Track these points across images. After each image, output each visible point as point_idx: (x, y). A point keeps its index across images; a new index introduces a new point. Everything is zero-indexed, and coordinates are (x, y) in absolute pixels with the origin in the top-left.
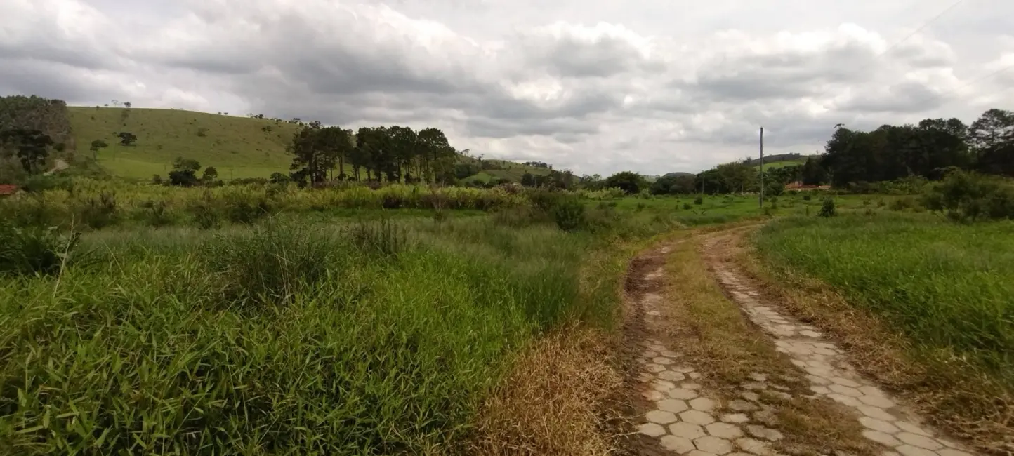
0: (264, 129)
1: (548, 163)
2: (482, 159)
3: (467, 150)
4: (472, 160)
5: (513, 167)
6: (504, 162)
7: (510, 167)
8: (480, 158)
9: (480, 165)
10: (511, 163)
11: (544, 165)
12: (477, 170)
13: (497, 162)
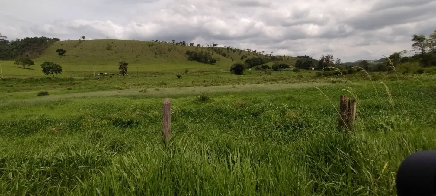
0: (149, 45)
1: (310, 56)
2: (271, 56)
3: (263, 51)
4: (266, 56)
5: (290, 59)
6: (284, 56)
7: (288, 58)
8: (270, 55)
9: (270, 58)
10: (289, 57)
11: (308, 57)
12: (268, 61)
13: (280, 57)
